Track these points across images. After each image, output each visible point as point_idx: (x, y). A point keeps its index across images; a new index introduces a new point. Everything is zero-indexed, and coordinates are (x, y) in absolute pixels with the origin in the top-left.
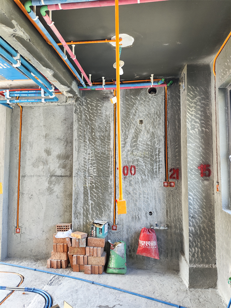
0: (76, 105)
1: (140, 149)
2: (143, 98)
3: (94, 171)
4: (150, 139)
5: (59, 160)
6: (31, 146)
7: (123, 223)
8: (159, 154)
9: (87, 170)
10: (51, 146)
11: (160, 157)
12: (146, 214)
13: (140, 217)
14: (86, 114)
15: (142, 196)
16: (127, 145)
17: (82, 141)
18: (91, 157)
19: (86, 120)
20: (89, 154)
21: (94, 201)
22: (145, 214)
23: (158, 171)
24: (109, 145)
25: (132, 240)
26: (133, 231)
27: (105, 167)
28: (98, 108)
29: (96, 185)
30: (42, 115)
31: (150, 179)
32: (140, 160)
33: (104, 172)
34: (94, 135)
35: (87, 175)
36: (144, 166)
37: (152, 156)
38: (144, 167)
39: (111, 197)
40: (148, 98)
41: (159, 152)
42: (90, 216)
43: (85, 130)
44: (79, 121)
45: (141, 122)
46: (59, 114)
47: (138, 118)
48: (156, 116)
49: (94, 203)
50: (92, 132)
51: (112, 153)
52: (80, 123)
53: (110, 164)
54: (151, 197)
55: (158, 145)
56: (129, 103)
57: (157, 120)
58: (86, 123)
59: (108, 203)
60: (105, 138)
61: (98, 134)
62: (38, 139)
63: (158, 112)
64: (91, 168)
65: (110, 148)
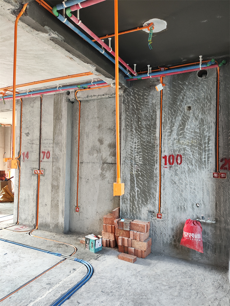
0: (124, 96)
1: (188, 137)
2: (192, 82)
3: (140, 160)
4: (198, 126)
5: (110, 148)
6: (87, 136)
7: (168, 212)
8: (208, 142)
9: (133, 158)
10: (104, 136)
11: (209, 145)
12: (193, 205)
13: (186, 208)
14: (133, 104)
15: (188, 186)
16: (173, 134)
17: (129, 131)
18: (137, 146)
19: (133, 110)
20: (135, 143)
21: (140, 188)
22: (191, 205)
23: (207, 161)
24: (154, 134)
25: (177, 230)
26: (178, 222)
27: (150, 155)
28: (145, 97)
29: (141, 173)
30: (96, 107)
31: (198, 169)
32: (187, 149)
33: (149, 161)
34: (141, 124)
35: (134, 163)
36: (192, 155)
37: (200, 144)
38: (192, 157)
39: (156, 186)
40: (198, 81)
41: (209, 140)
42: (136, 203)
43: (132, 119)
44: (126, 111)
45: (189, 108)
46: (110, 106)
47: (186, 104)
48: (206, 100)
49: (139, 190)
50: (139, 121)
51: (158, 142)
52: (127, 113)
53: (155, 153)
54: (198, 188)
55: (208, 133)
56: (176, 89)
57: (208, 106)
58: (133, 113)
59: (153, 191)
60: (151, 127)
61: (144, 123)
62: (93, 130)
63: (209, 96)
64: (137, 157)
65: (156, 137)
